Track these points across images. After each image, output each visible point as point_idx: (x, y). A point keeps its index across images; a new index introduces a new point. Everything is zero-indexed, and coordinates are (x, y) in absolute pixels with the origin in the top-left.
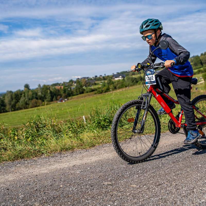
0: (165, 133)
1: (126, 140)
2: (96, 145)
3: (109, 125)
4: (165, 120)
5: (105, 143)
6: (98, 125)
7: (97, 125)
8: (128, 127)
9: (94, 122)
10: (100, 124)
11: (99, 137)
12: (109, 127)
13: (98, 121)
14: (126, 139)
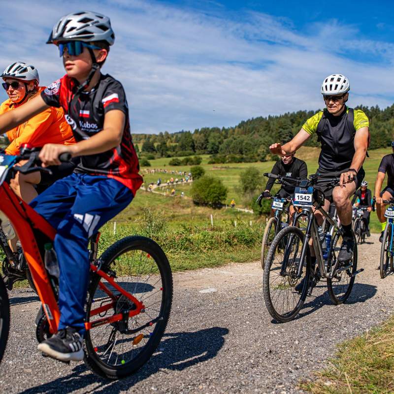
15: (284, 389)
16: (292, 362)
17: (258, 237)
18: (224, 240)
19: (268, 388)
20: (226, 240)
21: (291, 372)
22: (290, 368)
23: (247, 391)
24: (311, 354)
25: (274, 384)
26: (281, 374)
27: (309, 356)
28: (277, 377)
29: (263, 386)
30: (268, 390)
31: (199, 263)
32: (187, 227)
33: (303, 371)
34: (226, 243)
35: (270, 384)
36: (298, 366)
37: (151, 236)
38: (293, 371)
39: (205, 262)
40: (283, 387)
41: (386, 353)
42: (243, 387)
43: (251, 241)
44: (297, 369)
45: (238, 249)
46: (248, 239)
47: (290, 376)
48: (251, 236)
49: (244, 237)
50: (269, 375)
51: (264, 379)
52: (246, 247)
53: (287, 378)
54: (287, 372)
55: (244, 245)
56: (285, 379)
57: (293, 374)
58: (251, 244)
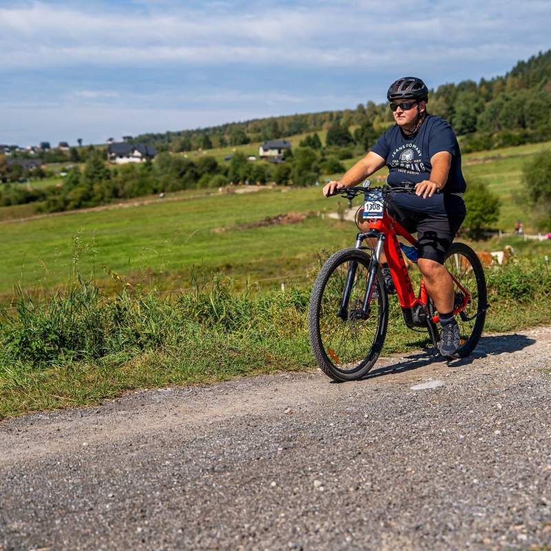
0: (228, 382)
1: (103, 403)
2: (9, 414)
3: (59, 351)
4: (241, 337)
5: (38, 409)
6: (22, 350)
7: (17, 350)
8: (117, 361)
9: (10, 341)
10: (30, 348)
11: (20, 388)
12: (57, 358)
13: (22, 338)
14: (105, 397)
15: (525, 531)
17: (541, 283)
19: (496, 531)
21: (544, 505)
22: (544, 499)
23: (456, 538)
25: (507, 525)
26: (525, 508)
28: (517, 514)
29: (487, 529)
30: (494, 535)
35: (500, 525)
38: (549, 502)
40: (523, 529)
42: (450, 533)
43: (525, 291)
45: (499, 307)
46: (518, 288)
47: (541, 510)
48: (525, 282)
49: (510, 285)
50: (503, 511)
51: (492, 518)
52: (515, 302)
53: (534, 514)
54: (538, 505)
55: (512, 300)
56: (531, 515)
57: (548, 507)
58: (525, 297)
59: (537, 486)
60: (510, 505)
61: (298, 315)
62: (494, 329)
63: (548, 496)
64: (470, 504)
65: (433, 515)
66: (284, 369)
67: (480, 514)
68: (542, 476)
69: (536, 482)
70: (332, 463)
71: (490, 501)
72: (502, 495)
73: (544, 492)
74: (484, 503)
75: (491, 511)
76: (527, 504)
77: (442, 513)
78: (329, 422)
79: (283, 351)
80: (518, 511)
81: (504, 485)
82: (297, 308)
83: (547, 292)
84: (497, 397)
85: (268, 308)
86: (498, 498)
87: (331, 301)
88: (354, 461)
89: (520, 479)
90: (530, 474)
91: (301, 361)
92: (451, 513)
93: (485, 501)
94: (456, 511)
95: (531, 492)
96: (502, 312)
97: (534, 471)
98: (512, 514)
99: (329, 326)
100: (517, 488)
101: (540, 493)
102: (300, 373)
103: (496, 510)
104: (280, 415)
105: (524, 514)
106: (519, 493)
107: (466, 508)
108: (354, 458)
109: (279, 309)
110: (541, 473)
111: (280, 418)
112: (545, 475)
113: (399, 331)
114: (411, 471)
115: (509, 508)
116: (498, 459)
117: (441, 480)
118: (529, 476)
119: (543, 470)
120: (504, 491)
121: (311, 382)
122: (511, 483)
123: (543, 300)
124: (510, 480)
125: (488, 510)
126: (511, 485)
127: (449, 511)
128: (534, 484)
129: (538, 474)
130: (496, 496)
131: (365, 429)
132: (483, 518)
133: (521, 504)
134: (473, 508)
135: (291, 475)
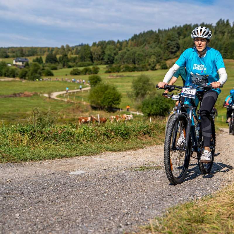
16: (124, 220)
17: (134, 131)
18: (102, 133)
20: (104, 133)
21: (121, 227)
22: (121, 225)
24: (144, 215)
26: (112, 228)
27: (142, 216)
28: (108, 231)
31: (76, 152)
32: (73, 125)
33: (131, 227)
34: (104, 136)
36: (128, 223)
37: (36, 130)
38: (123, 226)
39: (82, 151)
41: (206, 212)
43: (127, 134)
44: (127, 225)
45: (115, 140)
46: (124, 133)
47: (119, 229)
48: (127, 130)
49: (120, 131)
50: (102, 229)
51: (96, 232)
52: (122, 139)
53: (116, 231)
54: (118, 227)
55: (121, 138)
56: (114, 232)
57: (122, 228)
58: (127, 137)
59: (119, 219)
60: (105, 227)
61: (20, 137)
62: (111, 150)
63: (123, 223)
64: (87, 226)
65: (69, 230)
66: (11, 161)
67: (91, 230)
68: (121, 215)
69: (119, 217)
70: (26, 205)
71: (96, 225)
72: (103, 222)
73: (122, 222)
74: (94, 225)
75: (96, 229)
76: (113, 227)
77: (73, 229)
78: (28, 186)
79: (11, 153)
80: (108, 229)
81: (104, 218)
82: (20, 133)
83: (136, 135)
84: (108, 179)
85: (6, 132)
86: (100, 224)
87: (37, 131)
88: (36, 205)
89: (112, 216)
90: (116, 213)
91: (19, 158)
92: (77, 230)
93: (95, 225)
94: (80, 229)
95: (115, 221)
96: (115, 143)
97: (119, 212)
98: (105, 231)
99: (35, 143)
100: (110, 220)
101: (120, 222)
102: (18, 164)
103: (99, 229)
104: (5, 182)
105: (111, 231)
106: (110, 222)
107: (85, 227)
108: (37, 203)
109: (11, 133)
110: (122, 213)
111: (4, 183)
112: (123, 214)
113: (68, 148)
114: (62, 210)
115: (105, 228)
116: (103, 206)
117: (76, 215)
118: (116, 214)
119: (123, 212)
120: (104, 220)
121: (23, 168)
122: (107, 217)
123: (134, 139)
124: (107, 216)
125: (95, 229)
126: (107, 218)
127: (77, 229)
128: (117, 218)
129: (120, 214)
130: (100, 222)
131: (44, 191)
132: (92, 232)
133: (110, 226)
134: (88, 228)
135: (4, 210)
